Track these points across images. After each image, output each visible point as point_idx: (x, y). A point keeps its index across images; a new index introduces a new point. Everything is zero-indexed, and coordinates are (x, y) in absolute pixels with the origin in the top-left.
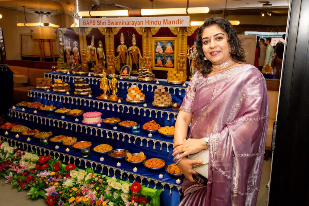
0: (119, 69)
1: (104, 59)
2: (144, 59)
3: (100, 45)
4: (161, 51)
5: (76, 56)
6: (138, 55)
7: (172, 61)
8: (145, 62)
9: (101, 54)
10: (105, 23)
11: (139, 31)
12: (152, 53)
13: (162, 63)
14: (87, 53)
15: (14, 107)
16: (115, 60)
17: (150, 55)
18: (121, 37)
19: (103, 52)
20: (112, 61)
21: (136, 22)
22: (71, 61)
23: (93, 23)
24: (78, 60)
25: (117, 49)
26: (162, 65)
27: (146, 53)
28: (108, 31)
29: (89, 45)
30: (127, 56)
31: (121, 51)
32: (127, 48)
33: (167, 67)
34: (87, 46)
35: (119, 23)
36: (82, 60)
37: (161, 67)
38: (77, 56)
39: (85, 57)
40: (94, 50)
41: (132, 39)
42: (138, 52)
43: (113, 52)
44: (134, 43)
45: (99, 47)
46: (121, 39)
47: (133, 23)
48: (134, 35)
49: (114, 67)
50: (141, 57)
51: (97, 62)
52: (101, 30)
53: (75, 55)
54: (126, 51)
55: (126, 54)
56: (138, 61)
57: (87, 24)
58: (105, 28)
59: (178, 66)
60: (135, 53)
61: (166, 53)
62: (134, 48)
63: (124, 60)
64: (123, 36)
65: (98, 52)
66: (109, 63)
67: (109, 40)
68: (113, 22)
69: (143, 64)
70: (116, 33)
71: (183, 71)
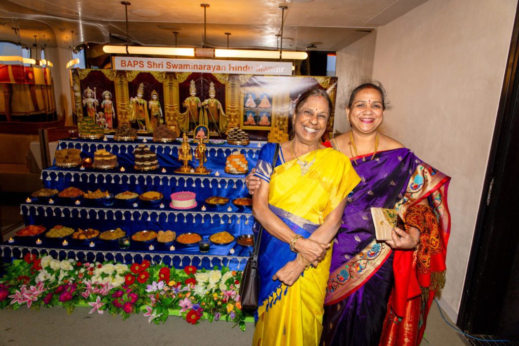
0: (187, 130)
1: (162, 116)
2: (227, 116)
3: (155, 97)
4: (254, 105)
5: (107, 113)
6: (219, 111)
7: (268, 117)
8: (228, 119)
9: (155, 110)
10: (161, 66)
11: (221, 79)
12: (239, 108)
13: (255, 120)
14: (130, 108)
15: (28, 199)
16: (179, 118)
17: (237, 111)
18: (191, 85)
19: (159, 106)
20: (174, 119)
21: (215, 66)
22: (98, 120)
23: (139, 64)
24: (111, 119)
25: (184, 103)
26: (254, 123)
27: (231, 108)
28: (168, 78)
29: (134, 97)
30: (201, 112)
31: (190, 105)
32: (200, 101)
33: (260, 126)
34: (130, 98)
35: (185, 66)
36: (119, 119)
37: (253, 125)
38: (110, 113)
39: (126, 113)
40: (144, 105)
41: (208, 89)
42: (218, 107)
43: (177, 107)
44: (212, 94)
45: (153, 100)
46: (190, 89)
47: (210, 67)
48: (212, 84)
49: (179, 128)
50: (223, 114)
51: (148, 120)
52: (156, 76)
53: (105, 112)
54: (200, 106)
55: (199, 109)
56: (217, 118)
57: (128, 65)
58: (163, 73)
59: (277, 124)
60: (214, 109)
61: (260, 108)
62: (212, 101)
63: (196, 118)
64: (195, 85)
65: (150, 107)
66: (169, 123)
67: (170, 90)
68: (175, 65)
69: (226, 122)
70: (182, 81)
71: (283, 130)
